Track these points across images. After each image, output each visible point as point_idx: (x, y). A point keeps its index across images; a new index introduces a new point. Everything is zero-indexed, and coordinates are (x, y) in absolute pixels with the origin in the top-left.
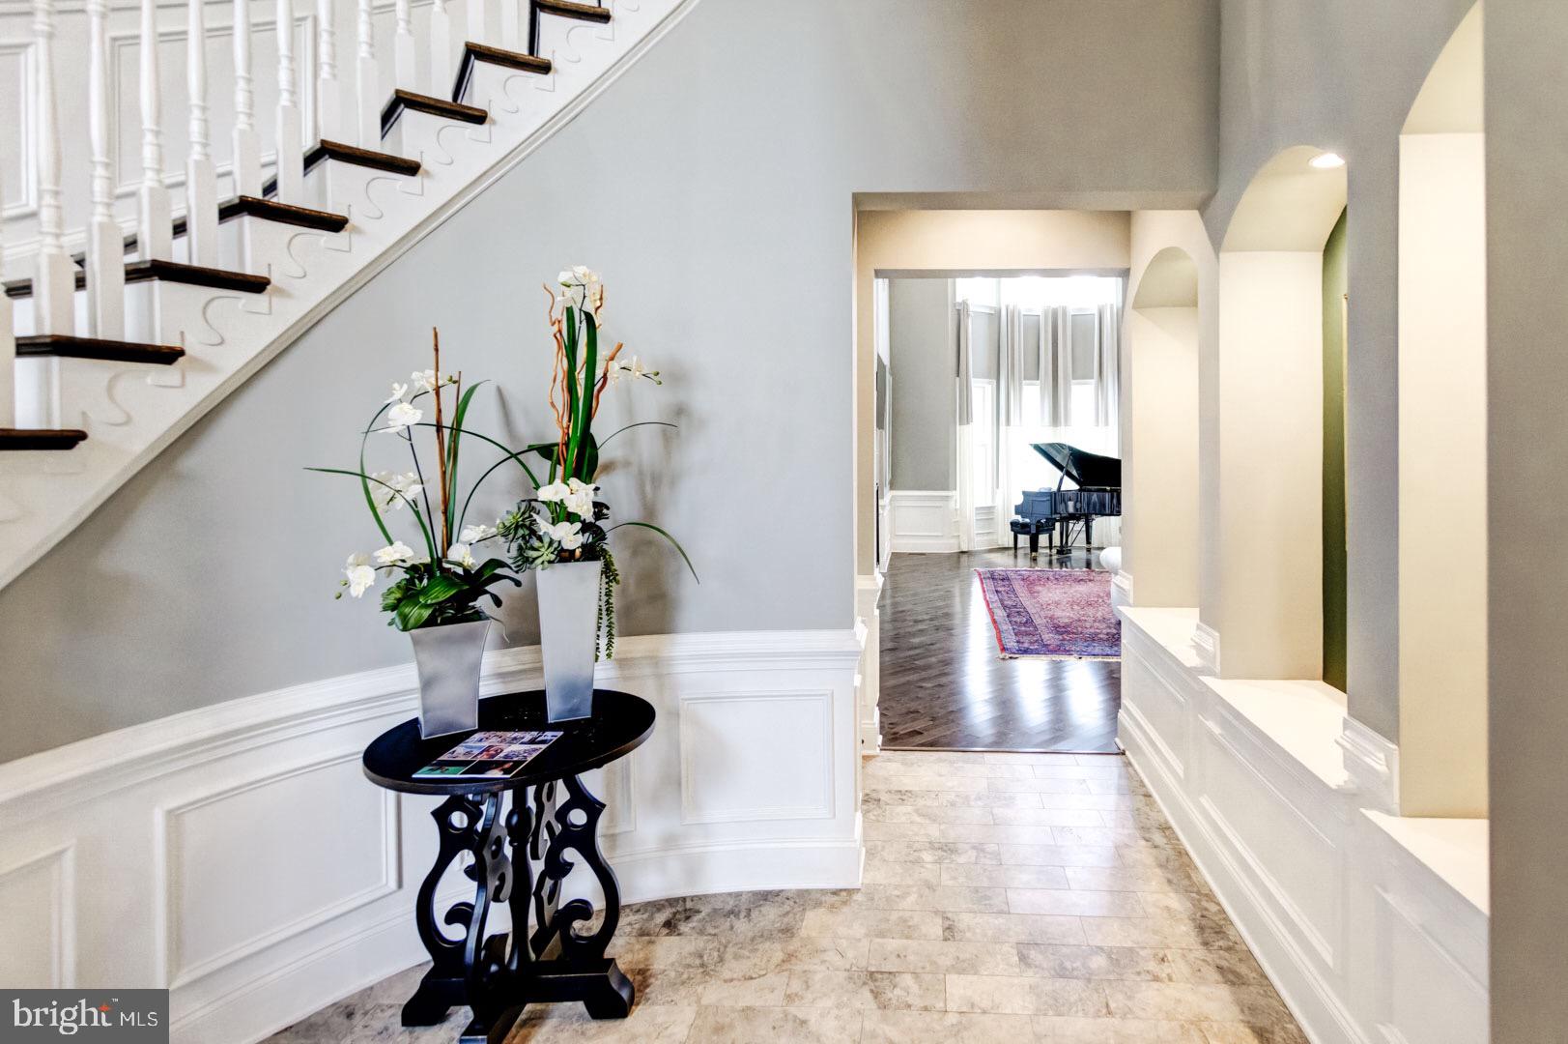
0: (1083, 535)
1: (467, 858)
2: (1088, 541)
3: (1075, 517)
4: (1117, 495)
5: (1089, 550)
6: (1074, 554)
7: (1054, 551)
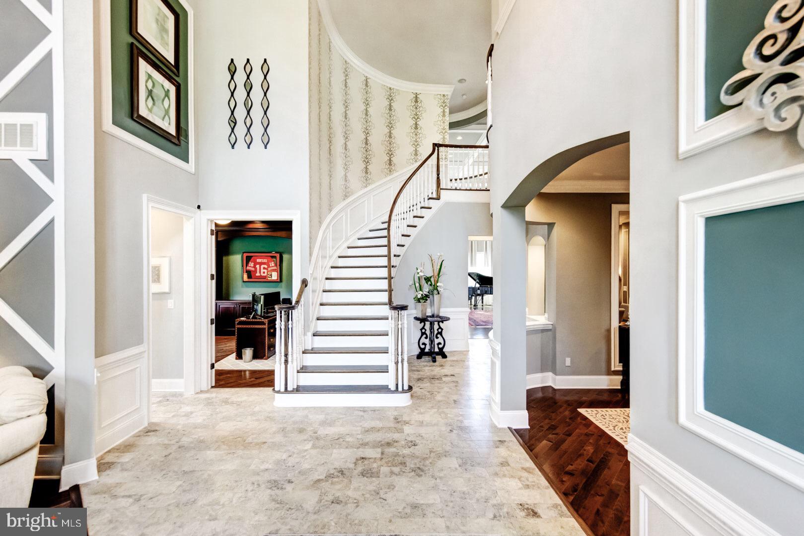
0: (481, 301)
1: (425, 336)
2: (482, 303)
3: (479, 295)
4: (491, 288)
5: (482, 305)
6: (478, 306)
7: (472, 306)
